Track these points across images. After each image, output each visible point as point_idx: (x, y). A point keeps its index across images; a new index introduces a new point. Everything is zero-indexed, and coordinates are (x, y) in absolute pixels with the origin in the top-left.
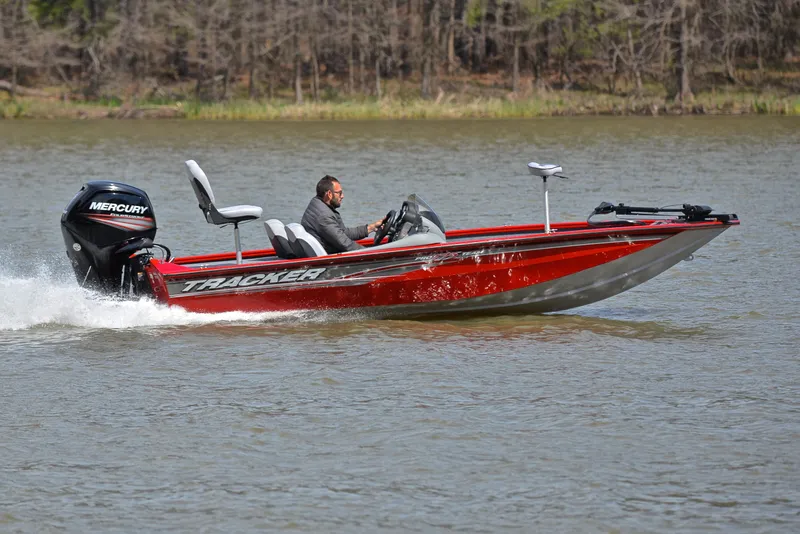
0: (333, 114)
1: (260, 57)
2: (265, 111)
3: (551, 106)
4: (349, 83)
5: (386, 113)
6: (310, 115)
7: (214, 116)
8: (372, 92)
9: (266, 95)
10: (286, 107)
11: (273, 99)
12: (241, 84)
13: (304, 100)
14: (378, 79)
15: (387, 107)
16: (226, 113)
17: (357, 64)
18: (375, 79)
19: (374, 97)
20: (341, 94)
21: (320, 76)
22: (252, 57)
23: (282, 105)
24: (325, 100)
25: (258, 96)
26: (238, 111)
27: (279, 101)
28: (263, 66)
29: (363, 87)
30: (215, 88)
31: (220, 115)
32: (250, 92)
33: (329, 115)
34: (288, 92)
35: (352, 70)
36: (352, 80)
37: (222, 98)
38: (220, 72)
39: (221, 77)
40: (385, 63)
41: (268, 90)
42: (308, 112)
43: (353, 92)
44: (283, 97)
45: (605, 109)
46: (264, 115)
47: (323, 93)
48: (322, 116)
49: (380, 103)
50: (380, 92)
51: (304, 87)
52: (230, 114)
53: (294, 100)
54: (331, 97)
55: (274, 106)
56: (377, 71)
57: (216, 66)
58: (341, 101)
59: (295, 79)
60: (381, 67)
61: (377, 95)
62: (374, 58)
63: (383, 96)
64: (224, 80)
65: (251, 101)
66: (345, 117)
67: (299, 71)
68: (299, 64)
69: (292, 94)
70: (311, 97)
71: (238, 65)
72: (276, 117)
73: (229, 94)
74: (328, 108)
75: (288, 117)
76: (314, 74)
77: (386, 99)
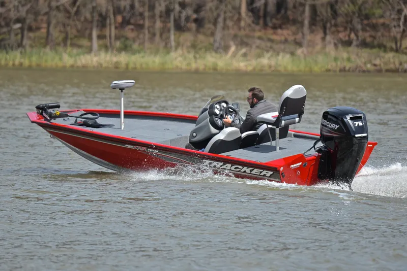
0: (127, 65)
1: (58, 8)
2: (61, 59)
3: (339, 63)
4: (144, 34)
5: (179, 65)
6: (105, 65)
7: (11, 63)
8: (166, 44)
9: (62, 44)
10: (82, 57)
11: (69, 49)
12: (37, 34)
13: (99, 50)
14: (172, 32)
15: (180, 59)
16: (22, 60)
17: (153, 17)
18: (169, 31)
19: (167, 48)
20: (135, 46)
21: (116, 28)
22: (49, 6)
23: (78, 55)
24: (120, 50)
25: (55, 46)
26: (34, 59)
27: (75, 51)
28: (61, 16)
29: (157, 38)
30: (13, 35)
31: (17, 62)
32: (47, 41)
33: (123, 65)
34: (85, 42)
35: (147, 24)
36: (146, 32)
37: (20, 45)
38: (18, 21)
39: (18, 25)
40: (180, 17)
41: (65, 40)
42: (102, 62)
43: (147, 44)
44: (80, 46)
45: (392, 66)
46: (60, 64)
47: (118, 44)
48: (117, 66)
49: (173, 54)
50: (173, 44)
51: (100, 37)
52: (26, 62)
53: (90, 50)
54: (125, 48)
55: (70, 56)
56: (171, 25)
57: (13, 15)
58: (134, 53)
59: (91, 29)
60: (175, 21)
61: (171, 47)
62: (168, 11)
63: (176, 48)
64: (22, 29)
65: (48, 50)
66: (138, 66)
67: (95, 24)
68: (96, 15)
69: (89, 44)
70: (106, 48)
71: (37, 14)
72: (72, 66)
73: (26, 42)
74: (123, 58)
75: (84, 67)
76: (110, 24)
77: (180, 51)
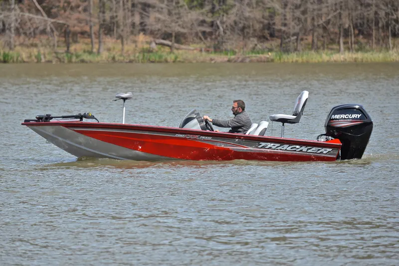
0: (362, 60)
1: (318, 25)
2: (321, 57)
4: (372, 40)
5: (395, 58)
6: (348, 60)
7: (291, 61)
8: (386, 45)
9: (322, 48)
10: (334, 55)
11: (326, 50)
12: (306, 42)
13: (345, 51)
14: (390, 38)
15: (395, 54)
16: (298, 59)
17: (378, 29)
18: (388, 38)
19: (387, 49)
20: (368, 47)
21: (355, 37)
22: (314, 25)
23: (332, 54)
24: (357, 50)
25: (317, 49)
26: (305, 58)
27: (329, 52)
28: (321, 31)
29: (381, 41)
30: (291, 44)
31: (294, 60)
32: (313, 46)
33: (359, 60)
34: (335, 46)
35: (374, 33)
36: (374, 38)
37: (296, 50)
38: (294, 35)
39: (295, 37)
40: (394, 28)
41: (323, 45)
42: (346, 58)
43: (374, 46)
44: (332, 49)
46: (320, 60)
47: (356, 46)
48: (356, 60)
49: (391, 52)
50: (391, 46)
51: (344, 43)
52: (300, 60)
53: (339, 51)
54: (361, 49)
55: (326, 54)
56: (390, 33)
57: (292, 31)
58: (367, 51)
59: (339, 38)
60: (391, 31)
61: (390, 47)
62: (388, 25)
63: (393, 48)
64: (297, 39)
65: (313, 52)
66: (369, 60)
67: (342, 34)
68: (342, 30)
69: (338, 47)
70: (349, 49)
71: (306, 30)
72: (328, 61)
73: (299, 48)
74: (359, 55)
75: (335, 61)
76: (351, 36)
77: (395, 50)
